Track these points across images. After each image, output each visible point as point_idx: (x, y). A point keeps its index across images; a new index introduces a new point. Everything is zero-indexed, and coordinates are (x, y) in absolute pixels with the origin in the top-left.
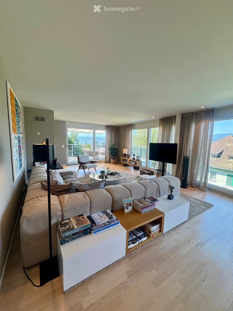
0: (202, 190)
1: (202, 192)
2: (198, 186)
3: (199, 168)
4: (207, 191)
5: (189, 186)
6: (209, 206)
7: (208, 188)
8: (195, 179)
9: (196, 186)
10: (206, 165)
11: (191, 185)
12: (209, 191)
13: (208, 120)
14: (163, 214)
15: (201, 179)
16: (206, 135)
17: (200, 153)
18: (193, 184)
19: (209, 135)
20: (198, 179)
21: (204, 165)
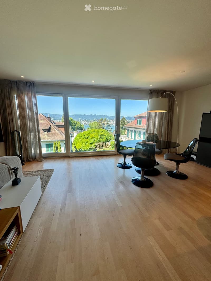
0: (39, 160)
1: (41, 162)
2: (34, 159)
3: (31, 141)
4: (43, 160)
5: (26, 161)
6: (51, 171)
7: (44, 157)
8: (30, 153)
9: (32, 159)
10: (37, 137)
11: (27, 160)
12: (44, 159)
13: (30, 92)
14: (18, 209)
15: (36, 151)
16: (32, 108)
17: (30, 127)
18: (29, 159)
19: (34, 108)
20: (33, 152)
21: (36, 137)
